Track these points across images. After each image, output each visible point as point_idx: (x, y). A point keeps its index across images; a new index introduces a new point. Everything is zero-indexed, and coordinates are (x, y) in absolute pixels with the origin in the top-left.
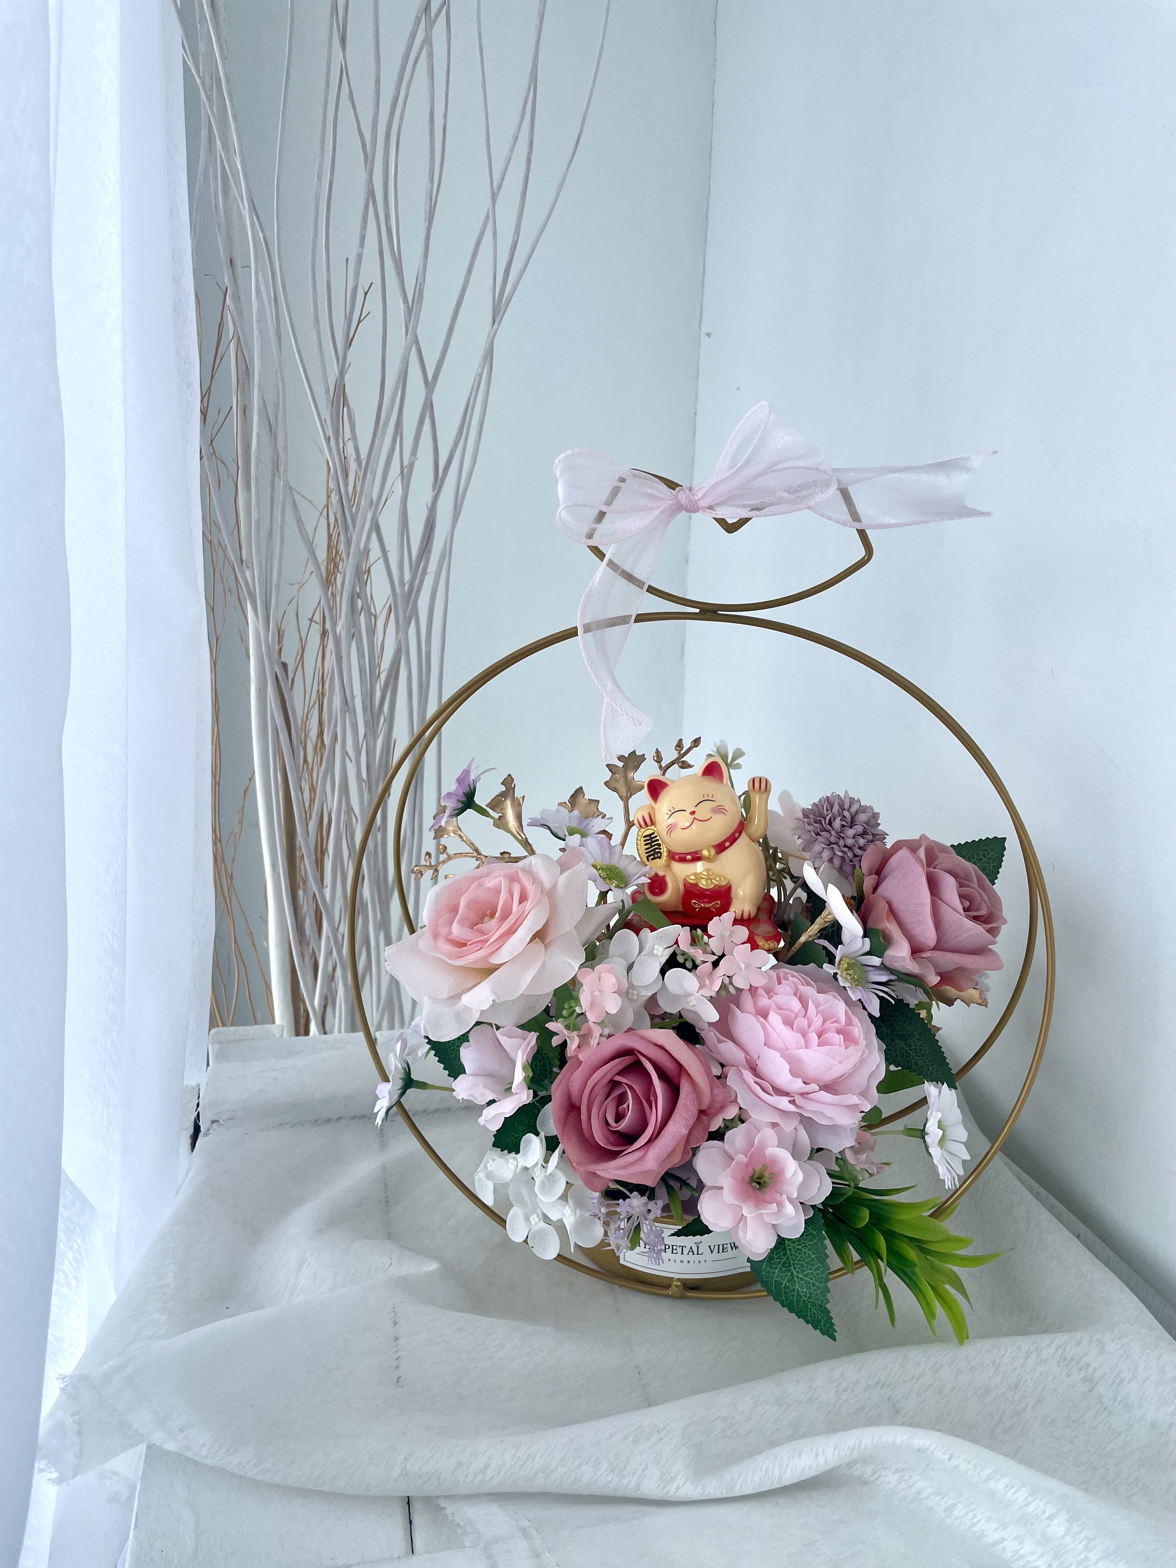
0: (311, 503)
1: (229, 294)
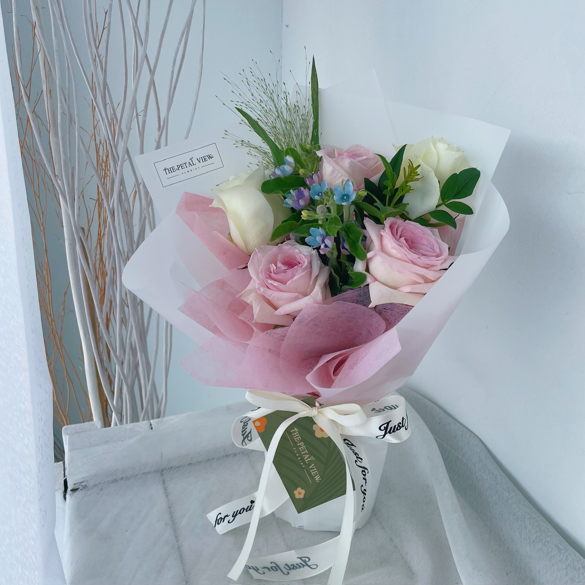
0: (86, 131)
1: (37, 26)
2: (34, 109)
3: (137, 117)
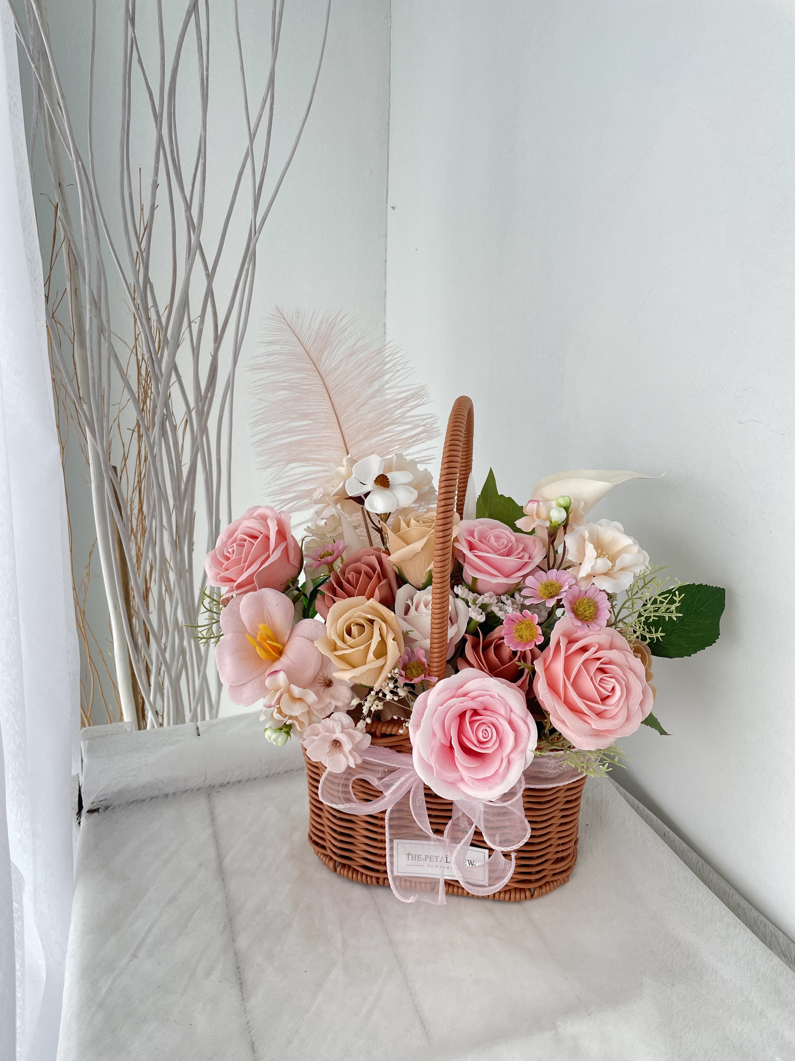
1: (60, 209)
2: (53, 314)
3: (190, 326)
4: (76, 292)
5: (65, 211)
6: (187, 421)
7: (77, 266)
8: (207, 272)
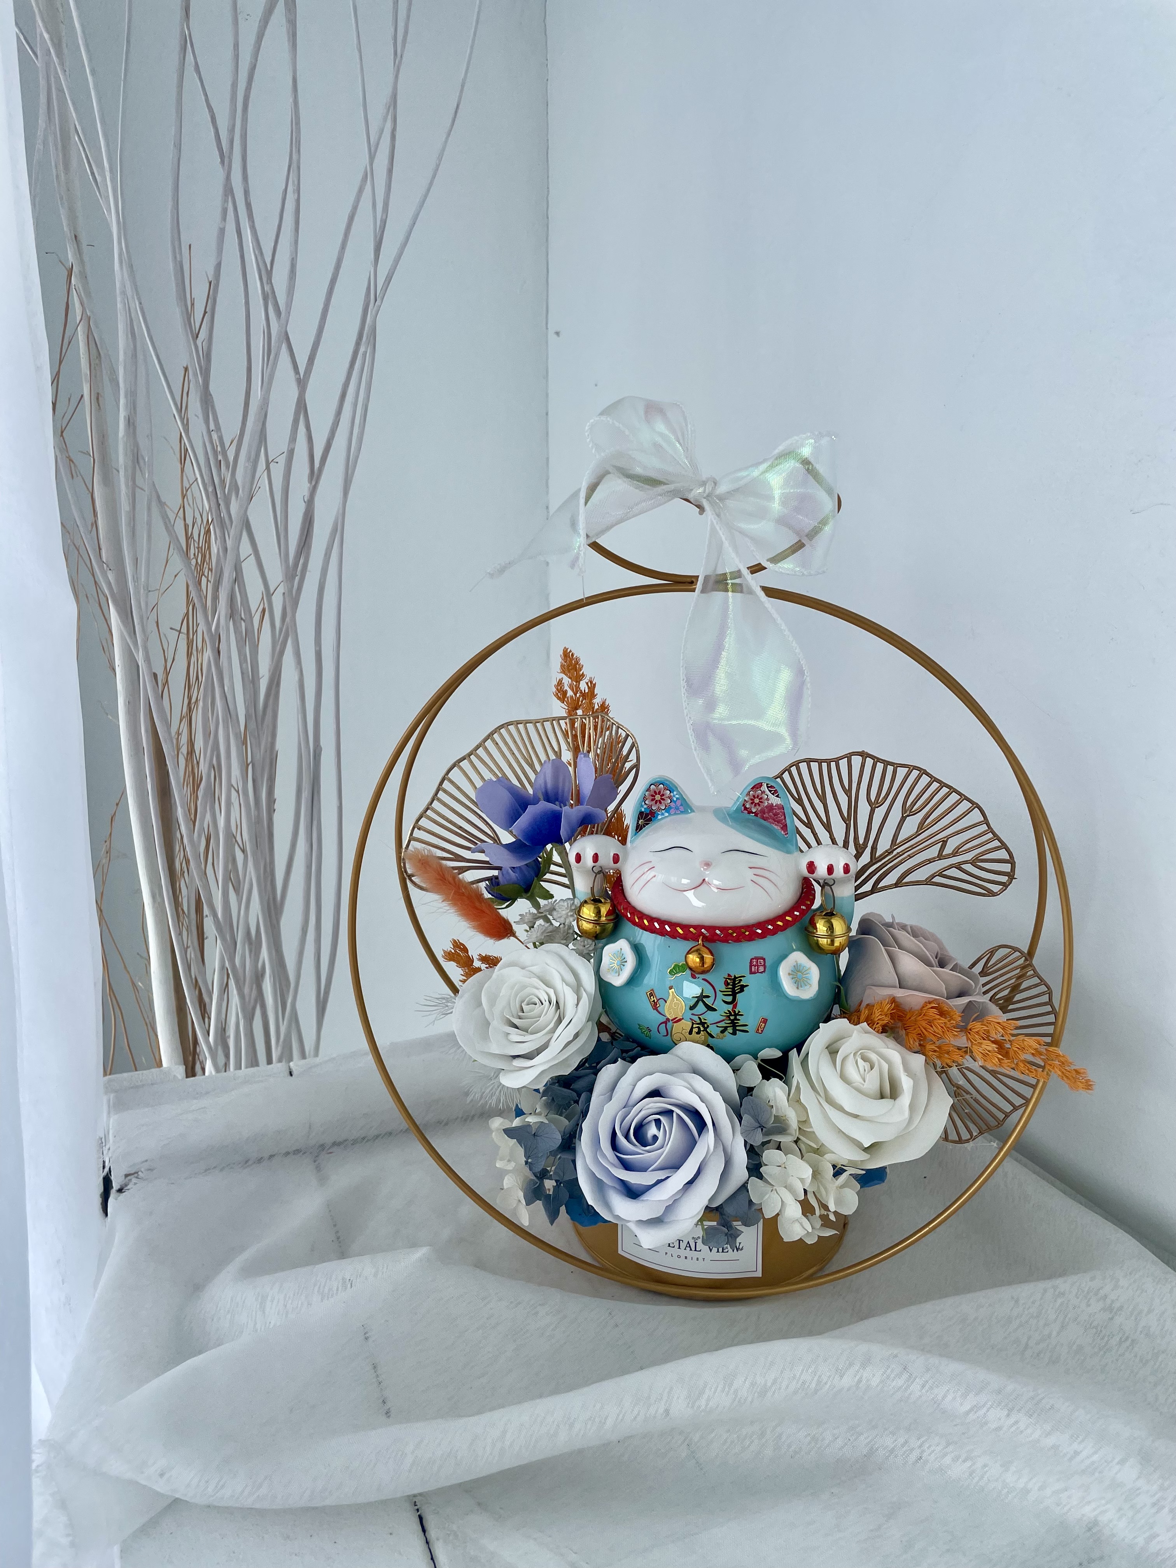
1: (75, 272)
2: (62, 432)
3: (268, 468)
4: (98, 399)
5: (83, 276)
6: (264, 611)
7: (100, 361)
8: (298, 376)
